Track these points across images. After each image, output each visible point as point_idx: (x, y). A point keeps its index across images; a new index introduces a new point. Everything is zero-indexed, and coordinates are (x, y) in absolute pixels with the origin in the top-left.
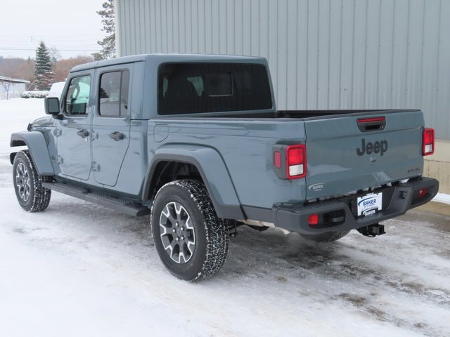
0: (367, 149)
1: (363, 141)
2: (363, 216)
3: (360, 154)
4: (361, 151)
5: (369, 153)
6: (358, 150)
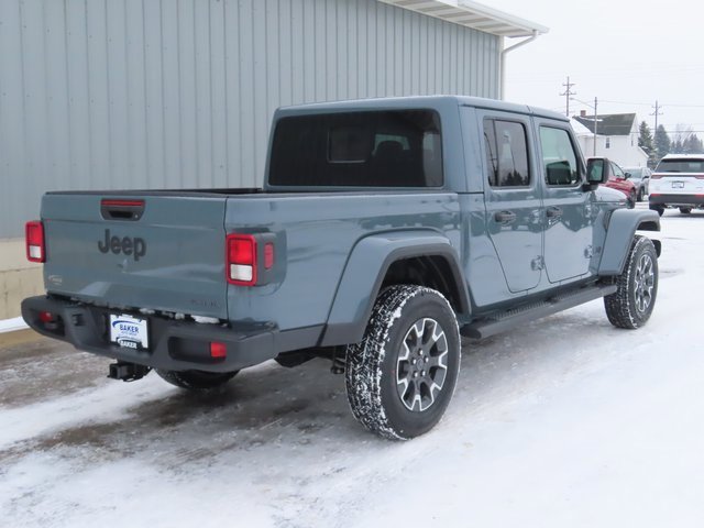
0: (111, 245)
1: (107, 232)
2: (117, 344)
3: (104, 250)
4: (104, 245)
5: (117, 252)
6: (100, 243)
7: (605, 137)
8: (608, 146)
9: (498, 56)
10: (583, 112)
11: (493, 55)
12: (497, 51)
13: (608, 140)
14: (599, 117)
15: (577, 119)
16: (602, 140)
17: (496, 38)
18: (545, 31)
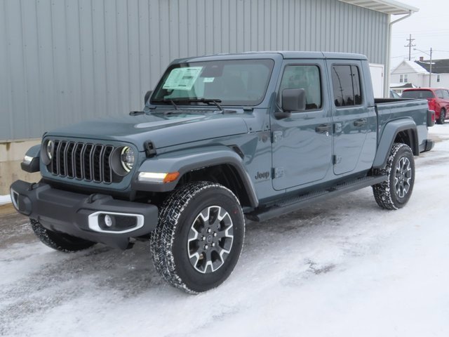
7: (436, 75)
8: (438, 80)
9: (387, 26)
10: (421, 58)
11: (384, 26)
12: (386, 24)
13: (438, 76)
14: (433, 61)
15: (418, 62)
16: (435, 76)
17: (386, 15)
18: (417, 10)
